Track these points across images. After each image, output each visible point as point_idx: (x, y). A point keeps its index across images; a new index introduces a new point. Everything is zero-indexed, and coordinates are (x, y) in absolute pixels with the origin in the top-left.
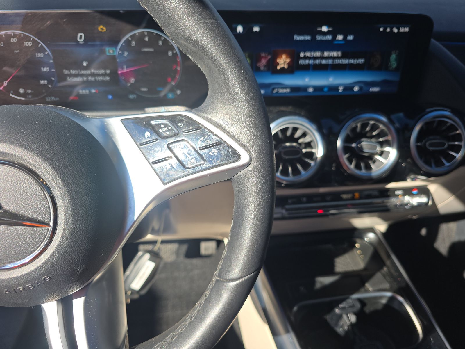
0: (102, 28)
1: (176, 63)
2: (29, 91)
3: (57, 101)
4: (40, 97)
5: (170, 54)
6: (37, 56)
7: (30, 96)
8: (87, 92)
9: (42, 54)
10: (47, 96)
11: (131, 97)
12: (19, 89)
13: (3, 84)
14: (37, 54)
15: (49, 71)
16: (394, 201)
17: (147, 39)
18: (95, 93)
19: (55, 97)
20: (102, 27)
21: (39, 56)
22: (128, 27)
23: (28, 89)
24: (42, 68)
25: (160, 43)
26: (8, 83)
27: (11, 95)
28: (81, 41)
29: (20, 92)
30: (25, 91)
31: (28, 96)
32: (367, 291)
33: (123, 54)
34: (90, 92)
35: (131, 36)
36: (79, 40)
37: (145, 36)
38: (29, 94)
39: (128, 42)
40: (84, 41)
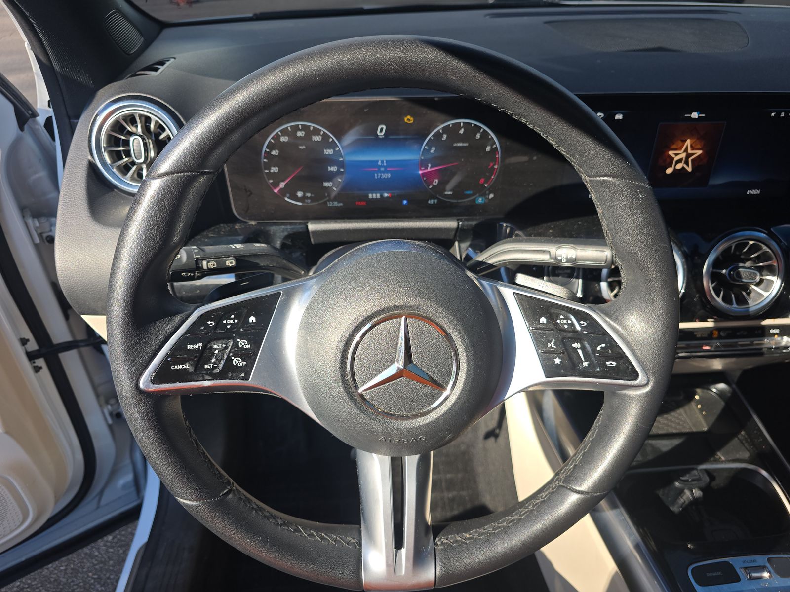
0: (409, 119)
1: (494, 160)
2: (309, 195)
3: (341, 206)
4: (320, 202)
5: (488, 149)
6: (325, 153)
7: (309, 201)
8: (378, 196)
9: (332, 150)
10: (329, 201)
11: (431, 202)
12: (296, 192)
13: (278, 185)
14: (325, 151)
15: (337, 171)
16: (768, 342)
17: (462, 131)
18: (387, 197)
19: (339, 202)
20: (409, 117)
21: (327, 153)
22: (442, 117)
23: (308, 192)
24: (329, 168)
25: (478, 136)
26: (285, 185)
27: (286, 199)
28: (381, 134)
29: (297, 196)
30: (304, 194)
31: (306, 201)
32: (718, 461)
33: (430, 149)
34: (381, 196)
35: (443, 129)
36: (378, 133)
37: (460, 129)
38: (307, 198)
39: (438, 135)
40: (384, 134)
